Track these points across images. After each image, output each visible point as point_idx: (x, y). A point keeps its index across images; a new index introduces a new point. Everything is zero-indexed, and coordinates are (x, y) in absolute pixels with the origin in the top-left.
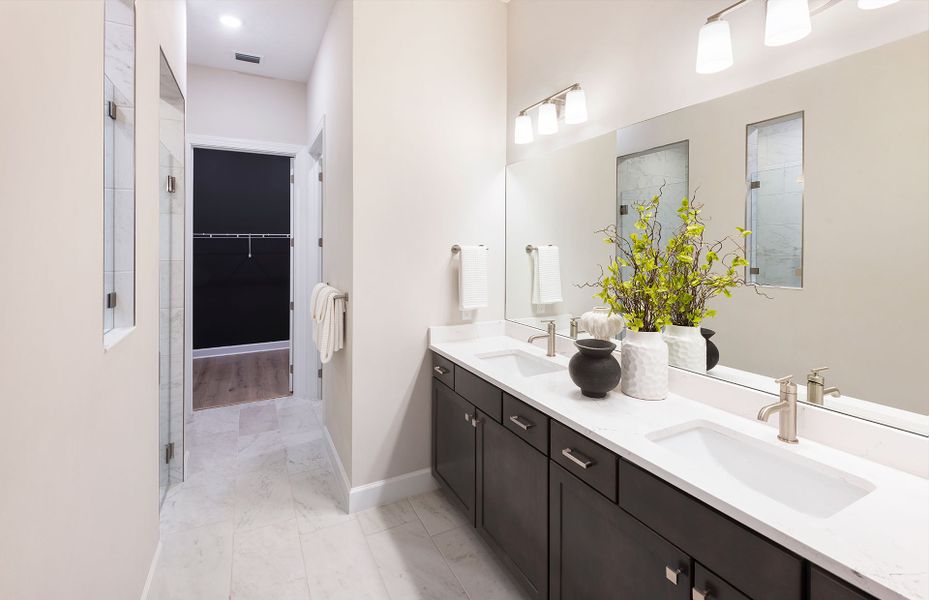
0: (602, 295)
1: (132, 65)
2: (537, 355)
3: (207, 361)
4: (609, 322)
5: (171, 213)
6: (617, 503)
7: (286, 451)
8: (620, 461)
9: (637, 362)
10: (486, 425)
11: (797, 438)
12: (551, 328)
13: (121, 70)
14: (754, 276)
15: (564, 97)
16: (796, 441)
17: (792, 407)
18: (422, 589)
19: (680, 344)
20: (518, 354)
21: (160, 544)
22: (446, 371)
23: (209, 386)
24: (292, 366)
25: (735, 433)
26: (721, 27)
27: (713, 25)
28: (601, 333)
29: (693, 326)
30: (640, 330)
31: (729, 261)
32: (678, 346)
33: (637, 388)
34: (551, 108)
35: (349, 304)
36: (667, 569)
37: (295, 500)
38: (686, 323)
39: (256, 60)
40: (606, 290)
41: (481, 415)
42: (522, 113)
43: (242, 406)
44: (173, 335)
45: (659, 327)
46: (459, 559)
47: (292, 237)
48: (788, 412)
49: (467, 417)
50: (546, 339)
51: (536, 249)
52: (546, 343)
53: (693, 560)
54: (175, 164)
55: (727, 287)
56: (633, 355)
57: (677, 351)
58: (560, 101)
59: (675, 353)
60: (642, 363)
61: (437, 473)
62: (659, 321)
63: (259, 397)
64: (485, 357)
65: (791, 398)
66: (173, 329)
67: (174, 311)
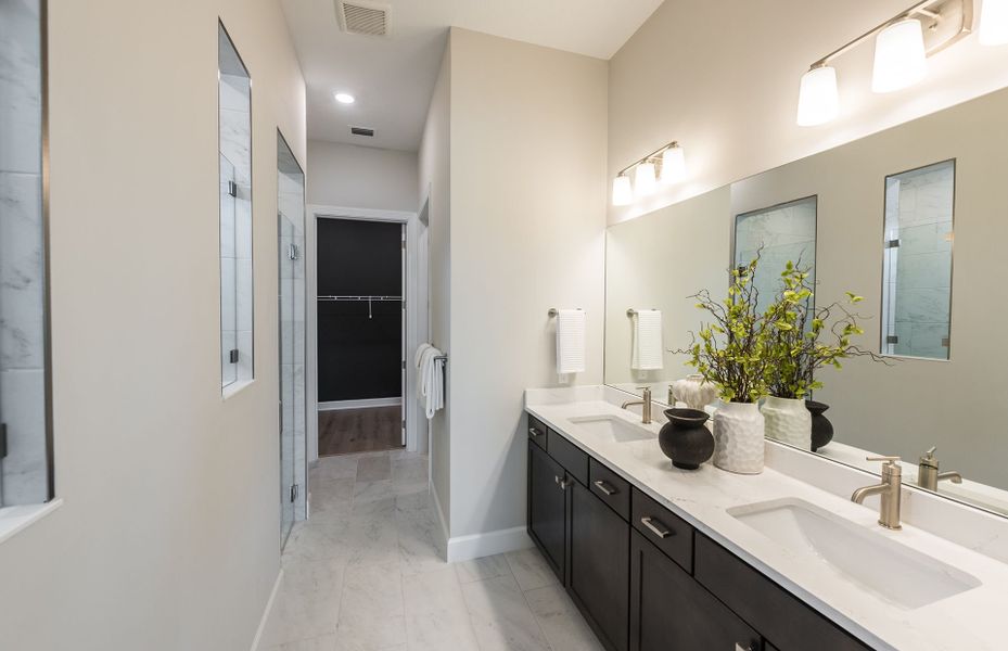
0: (694, 363)
1: (249, 148)
2: (632, 421)
3: (334, 413)
4: (702, 391)
5: (293, 278)
6: (692, 575)
7: (395, 499)
8: (697, 535)
9: (728, 434)
10: (575, 489)
11: (901, 524)
12: (647, 396)
13: (240, 153)
14: (891, 345)
15: (661, 156)
16: (899, 527)
17: (895, 490)
18: (509, 640)
19: (781, 417)
20: (613, 420)
21: (282, 573)
22: (540, 433)
23: (334, 436)
24: (405, 422)
25: (830, 514)
26: (826, 74)
27: (817, 71)
28: (692, 402)
29: (795, 398)
30: (733, 400)
31: (841, 329)
32: (778, 419)
33: (728, 460)
34: (649, 168)
35: (447, 363)
36: (737, 645)
37: (400, 546)
38: (790, 395)
39: (370, 133)
40: (697, 358)
41: (570, 478)
42: (620, 174)
43: (360, 456)
44: (296, 387)
45: (754, 398)
46: (547, 615)
47: (403, 300)
48: (891, 496)
49: (557, 479)
50: (642, 406)
51: (637, 314)
52: (642, 410)
53: (764, 640)
54: (296, 234)
55: (836, 358)
56: (724, 425)
57: (777, 425)
58: (658, 161)
59: (774, 426)
60: (734, 434)
61: (531, 532)
62: (753, 391)
63: (375, 448)
64: (576, 421)
65: (895, 480)
66: (296, 383)
67: (297, 367)
